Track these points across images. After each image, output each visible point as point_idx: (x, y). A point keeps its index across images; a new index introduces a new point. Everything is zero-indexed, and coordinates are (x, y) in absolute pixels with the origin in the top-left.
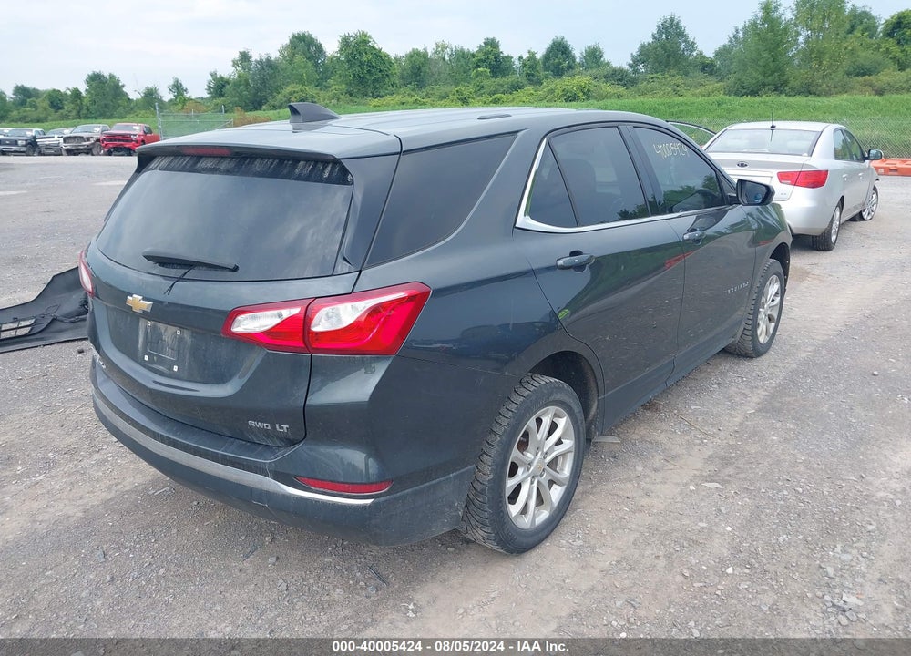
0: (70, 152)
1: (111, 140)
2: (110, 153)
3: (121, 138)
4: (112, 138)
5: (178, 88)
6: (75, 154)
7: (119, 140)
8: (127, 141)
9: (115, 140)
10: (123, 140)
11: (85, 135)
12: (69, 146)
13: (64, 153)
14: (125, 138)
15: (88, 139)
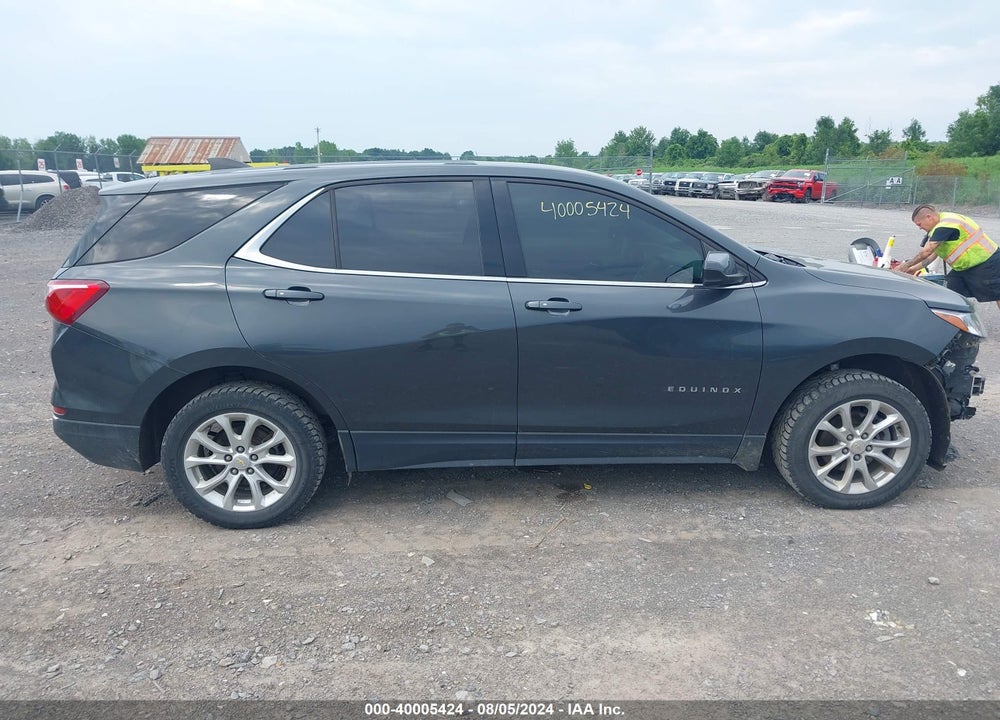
0: (742, 197)
1: (777, 186)
2: (773, 200)
3: (787, 184)
4: (778, 184)
5: (915, 131)
6: (746, 199)
7: (786, 187)
8: (793, 188)
9: (782, 186)
10: (789, 187)
11: (758, 180)
12: (742, 191)
13: (736, 197)
14: (792, 184)
15: (760, 185)
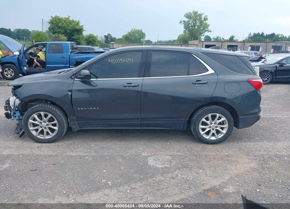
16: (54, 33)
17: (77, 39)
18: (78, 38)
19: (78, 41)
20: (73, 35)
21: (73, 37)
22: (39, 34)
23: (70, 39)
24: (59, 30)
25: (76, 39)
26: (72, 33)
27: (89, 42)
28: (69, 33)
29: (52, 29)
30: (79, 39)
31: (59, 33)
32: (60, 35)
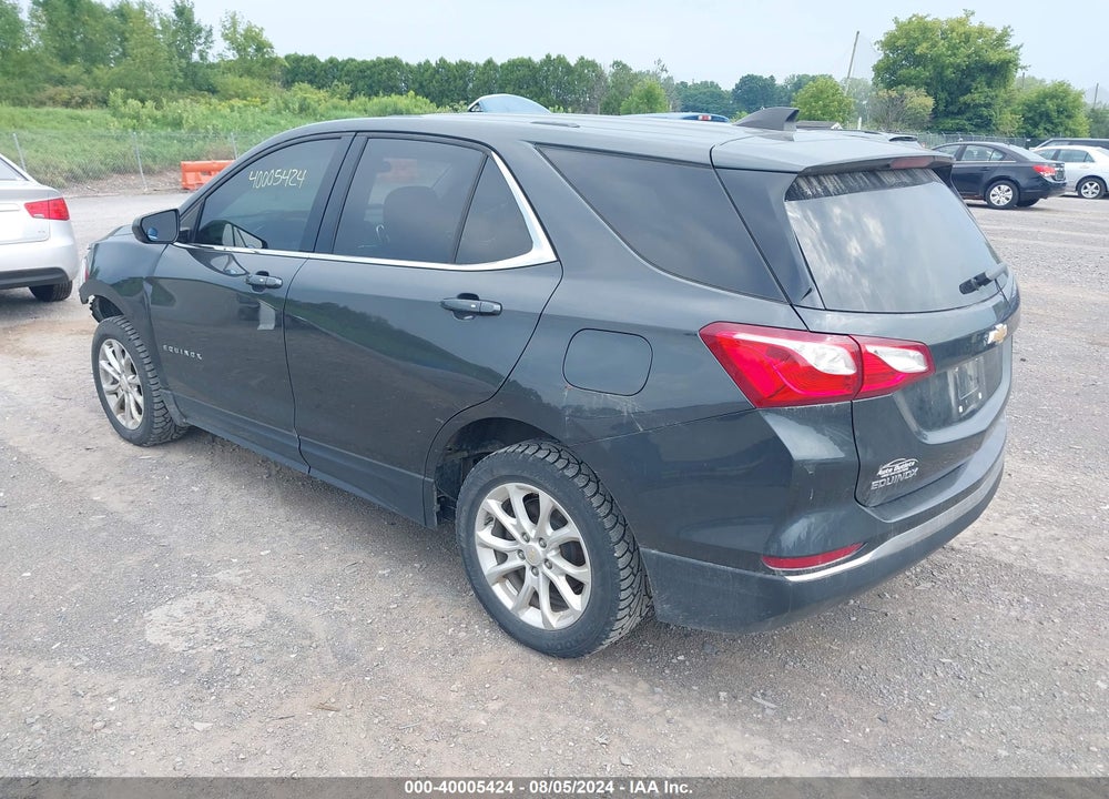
16: (890, 86)
17: (981, 105)
18: (988, 100)
19: (985, 113)
20: (968, 90)
21: (967, 98)
22: (822, 92)
23: (951, 108)
24: (913, 73)
25: (978, 106)
26: (968, 81)
27: (1037, 118)
28: (951, 81)
29: (887, 69)
30: (988, 106)
31: (908, 82)
32: (909, 91)
